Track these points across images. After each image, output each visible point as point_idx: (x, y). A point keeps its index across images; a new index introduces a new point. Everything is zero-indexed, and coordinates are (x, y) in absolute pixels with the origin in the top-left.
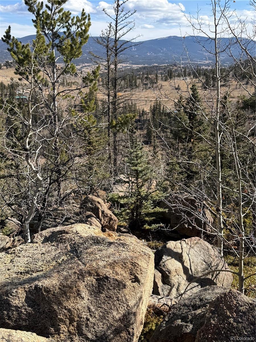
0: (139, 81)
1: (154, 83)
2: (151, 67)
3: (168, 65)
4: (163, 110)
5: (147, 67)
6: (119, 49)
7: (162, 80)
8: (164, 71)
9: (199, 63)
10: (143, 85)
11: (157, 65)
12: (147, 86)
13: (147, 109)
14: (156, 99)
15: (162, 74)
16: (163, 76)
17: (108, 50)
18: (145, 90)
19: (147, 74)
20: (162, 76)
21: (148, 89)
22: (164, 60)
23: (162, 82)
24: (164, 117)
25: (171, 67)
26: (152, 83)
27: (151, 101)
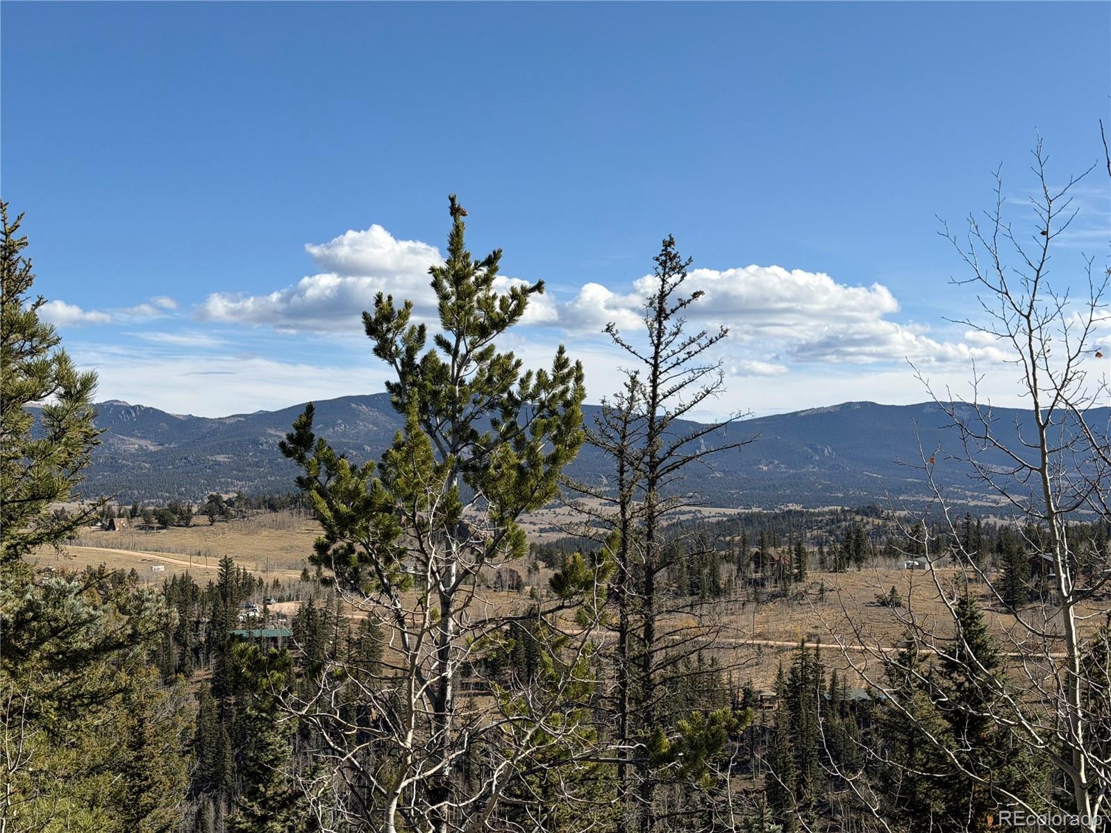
0: (726, 571)
1: (788, 577)
2: (776, 517)
3: (843, 511)
4: (832, 691)
5: (759, 515)
6: (662, 460)
7: (823, 568)
8: (831, 533)
9: (972, 504)
10: (745, 583)
11: (798, 508)
12: (760, 589)
13: (764, 683)
14: (803, 642)
15: (820, 543)
16: (826, 550)
17: (622, 466)
18: (755, 604)
19: (761, 543)
20: (821, 553)
21: (764, 602)
22: (826, 489)
23: (823, 575)
24: (838, 721)
25: (858, 518)
26: (783, 577)
27: (781, 650)
